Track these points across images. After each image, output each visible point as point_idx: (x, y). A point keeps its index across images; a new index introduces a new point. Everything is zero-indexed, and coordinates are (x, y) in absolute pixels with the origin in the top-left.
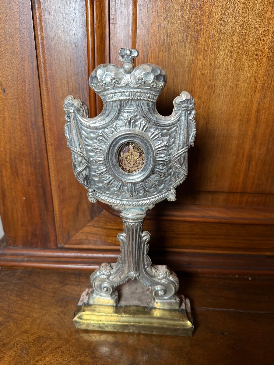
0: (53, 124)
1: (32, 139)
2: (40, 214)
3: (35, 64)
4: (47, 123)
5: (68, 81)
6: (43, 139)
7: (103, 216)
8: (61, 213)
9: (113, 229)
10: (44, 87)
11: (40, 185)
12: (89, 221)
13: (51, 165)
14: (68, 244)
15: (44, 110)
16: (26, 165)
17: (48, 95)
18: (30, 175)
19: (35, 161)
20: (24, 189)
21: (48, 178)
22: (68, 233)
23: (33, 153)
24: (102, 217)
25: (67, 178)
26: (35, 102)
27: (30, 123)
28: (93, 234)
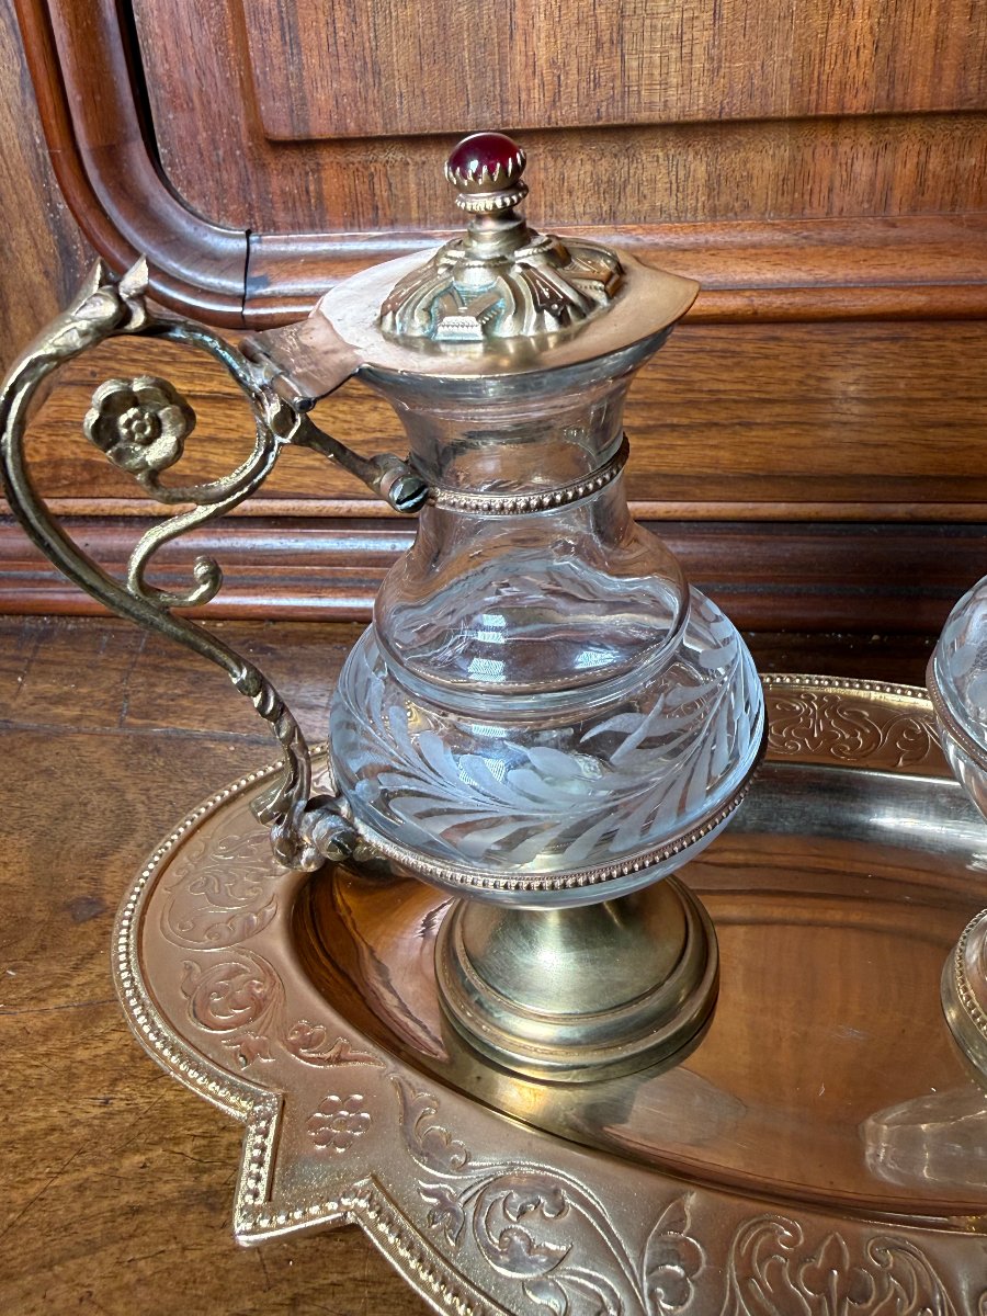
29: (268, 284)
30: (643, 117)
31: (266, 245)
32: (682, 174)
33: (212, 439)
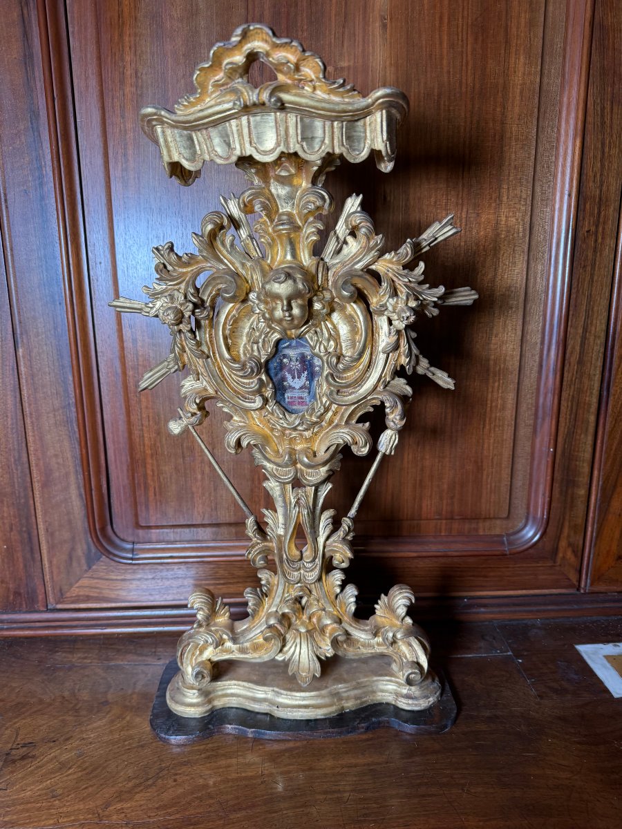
0: (39, 459)
1: (15, 476)
2: (25, 566)
3: (18, 399)
4: (32, 458)
5: (54, 415)
6: (29, 475)
7: (102, 564)
8: (50, 562)
9: (117, 580)
10: (28, 421)
11: (24, 529)
12: (86, 571)
13: (38, 505)
14: (61, 603)
15: (29, 445)
16: (8, 507)
17: (33, 428)
18: (12, 518)
19: (18, 501)
20: (5, 535)
21: (34, 521)
22: (61, 590)
23: (17, 492)
24: (102, 566)
25: (56, 518)
26: (18, 437)
27: (12, 460)
28: (92, 588)
33: (121, 589)
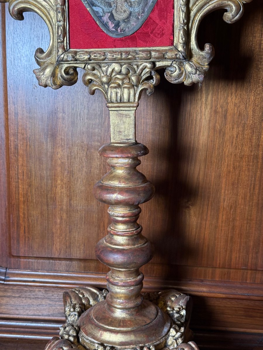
29: (9, 278)
30: (73, 258)
31: (9, 271)
32: (80, 265)
